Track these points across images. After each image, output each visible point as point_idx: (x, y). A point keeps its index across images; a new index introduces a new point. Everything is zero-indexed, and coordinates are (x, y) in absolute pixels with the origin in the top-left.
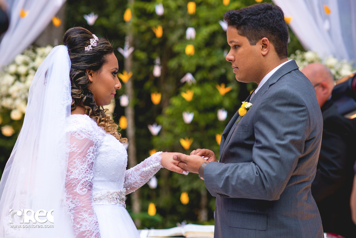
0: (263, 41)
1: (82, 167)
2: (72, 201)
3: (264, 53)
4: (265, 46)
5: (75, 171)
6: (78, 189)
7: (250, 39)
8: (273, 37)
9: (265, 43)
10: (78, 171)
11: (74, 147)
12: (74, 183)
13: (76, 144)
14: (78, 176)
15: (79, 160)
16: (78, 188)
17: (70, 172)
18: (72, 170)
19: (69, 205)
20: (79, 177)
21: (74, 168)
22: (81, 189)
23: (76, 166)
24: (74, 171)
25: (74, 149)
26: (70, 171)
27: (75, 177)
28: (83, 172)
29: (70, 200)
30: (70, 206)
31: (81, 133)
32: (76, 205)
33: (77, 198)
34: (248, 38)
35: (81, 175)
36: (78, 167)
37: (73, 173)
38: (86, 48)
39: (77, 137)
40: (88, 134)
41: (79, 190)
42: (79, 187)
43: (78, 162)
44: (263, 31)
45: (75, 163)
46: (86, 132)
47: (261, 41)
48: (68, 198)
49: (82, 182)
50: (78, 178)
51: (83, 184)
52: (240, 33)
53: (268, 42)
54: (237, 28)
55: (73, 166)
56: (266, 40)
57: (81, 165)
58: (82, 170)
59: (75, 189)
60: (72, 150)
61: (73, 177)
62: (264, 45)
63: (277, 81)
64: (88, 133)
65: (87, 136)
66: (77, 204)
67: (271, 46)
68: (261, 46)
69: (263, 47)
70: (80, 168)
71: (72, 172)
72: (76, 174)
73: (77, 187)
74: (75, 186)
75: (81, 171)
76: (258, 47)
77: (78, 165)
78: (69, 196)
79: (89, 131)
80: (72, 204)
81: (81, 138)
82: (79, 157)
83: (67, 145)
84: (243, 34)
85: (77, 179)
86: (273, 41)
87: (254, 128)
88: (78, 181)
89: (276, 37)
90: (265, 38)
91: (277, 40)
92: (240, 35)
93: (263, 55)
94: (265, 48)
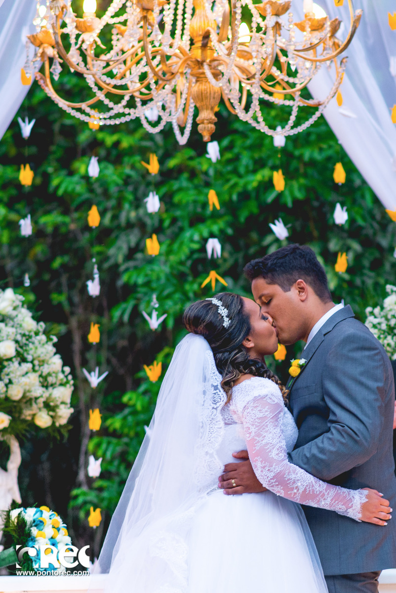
0: (298, 284)
1: (275, 431)
2: (269, 470)
3: (303, 298)
4: (302, 290)
6: (274, 454)
7: (282, 286)
8: (309, 279)
9: (301, 286)
10: (271, 435)
11: (266, 411)
13: (268, 408)
15: (271, 424)
18: (265, 435)
19: (266, 475)
20: (273, 441)
21: (267, 432)
22: (277, 454)
25: (266, 414)
27: (268, 442)
31: (272, 397)
33: (274, 464)
34: (279, 285)
35: (275, 439)
36: (270, 431)
37: (265, 438)
38: (224, 325)
41: (275, 456)
42: (275, 452)
43: (270, 427)
44: (296, 274)
45: (267, 428)
46: (277, 397)
47: (295, 285)
49: (277, 447)
51: (278, 449)
52: (268, 282)
53: (304, 285)
54: (264, 278)
56: (302, 282)
57: (274, 429)
59: (271, 455)
61: (266, 441)
62: (300, 290)
63: (333, 329)
65: (279, 401)
66: (275, 471)
67: (309, 289)
68: (297, 292)
69: (299, 292)
72: (269, 438)
73: (272, 452)
74: (270, 451)
76: (293, 293)
77: (270, 429)
79: (279, 396)
80: (270, 473)
84: (272, 282)
85: (271, 443)
86: (310, 284)
87: (323, 387)
88: (273, 445)
89: (312, 278)
90: (300, 280)
91: (314, 281)
92: (270, 284)
93: (302, 301)
94: (303, 292)
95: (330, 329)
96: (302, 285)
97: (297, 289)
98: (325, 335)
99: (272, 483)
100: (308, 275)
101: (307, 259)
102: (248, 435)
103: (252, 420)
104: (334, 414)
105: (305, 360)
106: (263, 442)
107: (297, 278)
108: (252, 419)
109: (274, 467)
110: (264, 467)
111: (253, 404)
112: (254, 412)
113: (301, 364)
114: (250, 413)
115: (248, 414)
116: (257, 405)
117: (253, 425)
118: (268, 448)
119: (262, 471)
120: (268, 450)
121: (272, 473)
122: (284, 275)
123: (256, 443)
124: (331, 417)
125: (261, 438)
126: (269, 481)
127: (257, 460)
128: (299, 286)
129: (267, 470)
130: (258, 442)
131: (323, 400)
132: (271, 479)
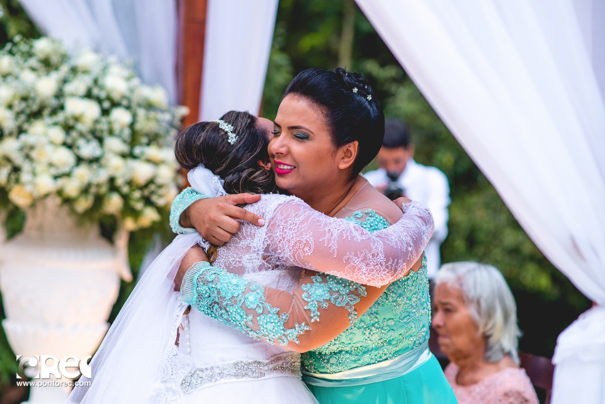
99: (392, 265)
106: (335, 235)
109: (374, 247)
110: (365, 258)
118: (347, 236)
119: (367, 265)
120: (349, 237)
126: (387, 267)
127: (349, 258)
129: (371, 257)
130: (329, 240)
132: (386, 262)
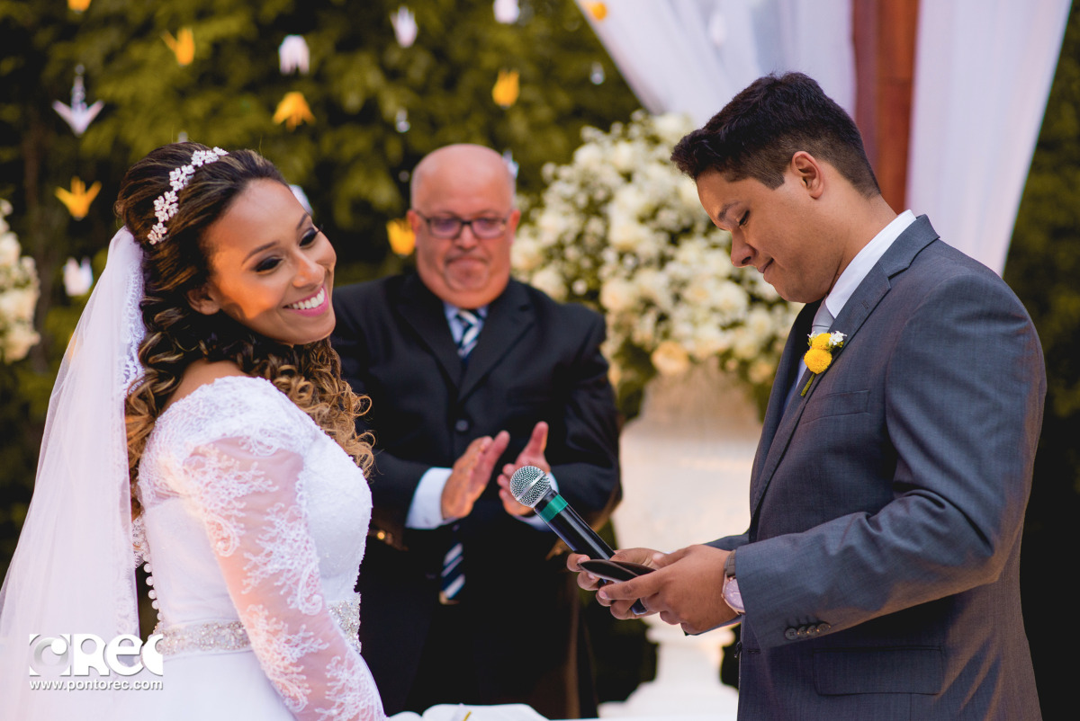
0: (799, 163)
1: (293, 534)
2: (288, 641)
3: (817, 191)
5: (278, 548)
6: (301, 598)
7: (763, 178)
8: (820, 145)
9: (805, 166)
10: (286, 548)
11: (255, 477)
12: (284, 584)
13: (259, 470)
14: (290, 562)
15: (281, 514)
16: (299, 597)
17: (264, 554)
19: (280, 654)
20: (292, 564)
21: (272, 540)
22: (308, 600)
23: (278, 533)
24: (276, 549)
25: (256, 484)
26: (265, 552)
27: (282, 567)
28: (299, 547)
29: (283, 639)
30: (283, 655)
31: (263, 438)
32: (303, 649)
33: (304, 627)
35: (296, 557)
36: (284, 537)
37: (273, 557)
39: (256, 450)
40: (284, 435)
41: (303, 604)
42: (301, 593)
43: (280, 521)
44: (787, 143)
45: (274, 527)
46: (278, 432)
47: (792, 167)
48: (275, 633)
49: (304, 578)
50: (290, 567)
51: (308, 584)
53: (811, 160)
54: (719, 169)
55: (270, 534)
56: (804, 156)
57: (291, 530)
58: (297, 544)
59: (292, 602)
60: (251, 487)
61: (276, 566)
62: (806, 174)
63: (911, 264)
64: (283, 432)
65: (283, 443)
66: (306, 645)
67: (826, 169)
68: (801, 180)
69: (805, 179)
70: (292, 538)
71: (271, 552)
72: (283, 557)
73: (296, 595)
74: (289, 593)
75: (295, 546)
76: (792, 184)
77: (282, 531)
78: (275, 626)
79: (283, 429)
80: (292, 650)
81: (268, 451)
82: (281, 507)
83: (233, 476)
85: (289, 571)
86: (825, 155)
87: (884, 399)
88: (294, 575)
89: (825, 140)
90: (799, 154)
91: (832, 147)
92: (734, 180)
93: (815, 198)
94: (814, 177)
95: (904, 264)
96: (806, 164)
97: (798, 175)
98: (891, 278)
99: (292, 673)
100: (814, 136)
101: (804, 102)
102: (221, 545)
103: (221, 505)
104: (907, 467)
105: (842, 335)
106: (269, 567)
107: (790, 148)
108: (222, 501)
109: (301, 633)
111: (219, 461)
112: (224, 483)
113: (835, 344)
114: (214, 487)
115: (209, 489)
116: (227, 464)
117: (228, 518)
119: (268, 640)
120: (285, 590)
121: (297, 650)
122: (762, 152)
123: (250, 570)
124: (901, 476)
125: (260, 559)
128: (801, 168)
130: (255, 567)
131: (884, 429)
